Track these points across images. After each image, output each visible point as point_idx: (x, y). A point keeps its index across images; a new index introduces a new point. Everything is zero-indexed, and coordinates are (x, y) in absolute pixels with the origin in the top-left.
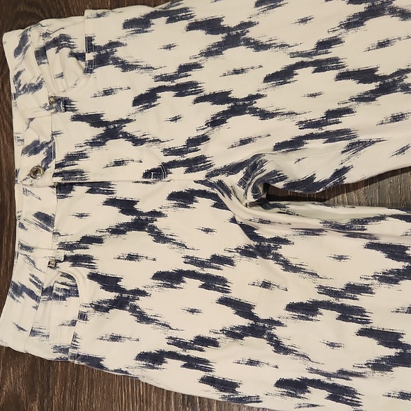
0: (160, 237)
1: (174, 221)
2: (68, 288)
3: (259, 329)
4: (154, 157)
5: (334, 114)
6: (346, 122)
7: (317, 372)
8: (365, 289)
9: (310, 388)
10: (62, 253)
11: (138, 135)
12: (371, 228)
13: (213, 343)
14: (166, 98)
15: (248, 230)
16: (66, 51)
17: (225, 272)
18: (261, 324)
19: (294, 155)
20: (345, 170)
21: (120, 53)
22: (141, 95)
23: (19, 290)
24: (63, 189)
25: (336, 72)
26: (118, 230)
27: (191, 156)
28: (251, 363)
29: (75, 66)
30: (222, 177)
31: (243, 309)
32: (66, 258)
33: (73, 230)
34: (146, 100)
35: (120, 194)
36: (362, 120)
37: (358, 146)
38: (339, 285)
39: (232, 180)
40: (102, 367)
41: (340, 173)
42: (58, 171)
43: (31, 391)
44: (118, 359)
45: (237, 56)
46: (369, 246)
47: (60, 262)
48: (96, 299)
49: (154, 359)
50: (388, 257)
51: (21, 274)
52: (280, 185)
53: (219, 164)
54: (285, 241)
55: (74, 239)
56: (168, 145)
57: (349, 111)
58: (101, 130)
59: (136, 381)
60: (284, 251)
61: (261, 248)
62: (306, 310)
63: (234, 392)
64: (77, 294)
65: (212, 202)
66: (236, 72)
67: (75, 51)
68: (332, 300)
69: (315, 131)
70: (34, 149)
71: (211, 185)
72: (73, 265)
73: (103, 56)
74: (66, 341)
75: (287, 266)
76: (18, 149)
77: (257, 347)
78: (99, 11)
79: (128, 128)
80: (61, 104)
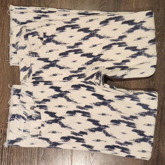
13: (86, 133)
49: (66, 139)
65: (86, 88)
68: (125, 120)
73: (50, 39)
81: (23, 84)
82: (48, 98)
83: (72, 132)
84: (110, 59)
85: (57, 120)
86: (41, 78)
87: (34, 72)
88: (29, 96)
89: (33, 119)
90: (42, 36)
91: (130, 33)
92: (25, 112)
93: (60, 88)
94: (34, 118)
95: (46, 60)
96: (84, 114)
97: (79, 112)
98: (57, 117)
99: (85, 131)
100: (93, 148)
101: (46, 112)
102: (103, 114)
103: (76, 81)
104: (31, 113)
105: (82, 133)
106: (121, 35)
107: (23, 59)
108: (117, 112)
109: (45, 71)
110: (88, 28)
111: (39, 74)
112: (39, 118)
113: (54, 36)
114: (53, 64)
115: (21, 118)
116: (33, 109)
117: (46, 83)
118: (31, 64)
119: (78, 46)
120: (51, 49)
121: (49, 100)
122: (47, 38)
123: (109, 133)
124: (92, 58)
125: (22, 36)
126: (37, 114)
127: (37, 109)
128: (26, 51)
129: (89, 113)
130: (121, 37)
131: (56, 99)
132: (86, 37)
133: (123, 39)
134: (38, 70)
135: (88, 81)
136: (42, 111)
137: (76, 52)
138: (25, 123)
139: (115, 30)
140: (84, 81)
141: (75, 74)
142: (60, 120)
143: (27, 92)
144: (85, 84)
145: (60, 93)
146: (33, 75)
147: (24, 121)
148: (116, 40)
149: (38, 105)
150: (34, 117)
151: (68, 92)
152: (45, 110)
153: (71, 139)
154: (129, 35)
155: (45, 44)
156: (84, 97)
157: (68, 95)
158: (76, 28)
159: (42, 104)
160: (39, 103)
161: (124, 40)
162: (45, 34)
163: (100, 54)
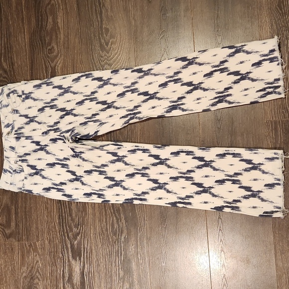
0: (48, 153)
1: (51, 147)
2: (21, 169)
3: (78, 179)
4: (45, 128)
5: (94, 115)
6: (97, 117)
7: (94, 190)
8: (106, 165)
9: (92, 195)
10: (18, 159)
11: (39, 121)
12: (105, 148)
14: (47, 109)
15: (72, 149)
16: (16, 95)
17: (67, 162)
18: (78, 177)
19: (85, 127)
20: (98, 131)
21: (32, 95)
22: (40, 108)
23: (6, 171)
24: (18, 138)
25: (96, 102)
26: (35, 151)
27: (55, 127)
28: (76, 189)
29: (19, 100)
30: (64, 134)
31: (73, 173)
33: (22, 152)
34: (41, 110)
35: (35, 140)
36: (102, 116)
37: (102, 124)
38: (99, 165)
39: (67, 135)
40: (32, 193)
41: (96, 132)
42: (16, 133)
43: (12, 203)
44: (37, 190)
45: (68, 96)
46: (108, 153)
47: (18, 161)
48: (29, 173)
49: (47, 189)
50: (113, 156)
51: (6, 166)
52: (78, 137)
53: (63, 130)
54: (83, 153)
55: (22, 154)
56: (48, 124)
57: (98, 114)
58: (28, 120)
59: (43, 197)
60: (83, 155)
61: (76, 155)
62: (89, 172)
63: (71, 198)
65: (63, 141)
66: (68, 101)
68: (97, 169)
69: (89, 120)
70: (8, 126)
71: (61, 136)
72: (22, 162)
73: (28, 96)
74: (21, 186)
75: (84, 160)
76: (3, 126)
77: (77, 184)
78: (26, 82)
79: (36, 119)
80: (16, 111)
81: (6, 140)
82: (29, 152)
83: (53, 183)
84: (81, 114)
85: (38, 172)
86: (23, 133)
87: (16, 128)
88: (12, 151)
90: (20, 93)
92: (10, 166)
93: (40, 142)
94: (19, 172)
95: (26, 116)
96: (64, 166)
97: (58, 164)
98: (37, 170)
99: (65, 182)
101: (28, 166)
102: (79, 166)
103: (53, 135)
104: (15, 167)
105: (62, 184)
106: (93, 90)
107: (6, 116)
108: (89, 162)
109: (27, 127)
110: (62, 86)
111: (21, 130)
112: (22, 171)
113: (32, 93)
114: (32, 120)
116: (16, 163)
117: (27, 138)
118: (14, 121)
119: (54, 102)
120: (29, 106)
121: (29, 154)
122: (25, 95)
123: (85, 182)
124: (64, 113)
125: (5, 95)
126: (21, 167)
127: (20, 163)
128: (9, 109)
129: (67, 165)
130: (93, 93)
131: (36, 153)
132: (61, 93)
134: (20, 126)
135: (62, 135)
136: (24, 165)
137: (52, 107)
139: (86, 86)
140: (59, 134)
141: (51, 128)
142: (40, 172)
143: (11, 147)
145: (40, 147)
146: (16, 131)
147: (11, 175)
148: (89, 96)
149: (20, 159)
150: (18, 170)
151: (47, 146)
152: (27, 164)
153: (51, 189)
154: (100, 90)
155: (24, 101)
156: (62, 150)
157: (47, 148)
158: (50, 85)
159: (23, 159)
160: (21, 157)
161: (96, 95)
162: (23, 91)
163: (73, 108)
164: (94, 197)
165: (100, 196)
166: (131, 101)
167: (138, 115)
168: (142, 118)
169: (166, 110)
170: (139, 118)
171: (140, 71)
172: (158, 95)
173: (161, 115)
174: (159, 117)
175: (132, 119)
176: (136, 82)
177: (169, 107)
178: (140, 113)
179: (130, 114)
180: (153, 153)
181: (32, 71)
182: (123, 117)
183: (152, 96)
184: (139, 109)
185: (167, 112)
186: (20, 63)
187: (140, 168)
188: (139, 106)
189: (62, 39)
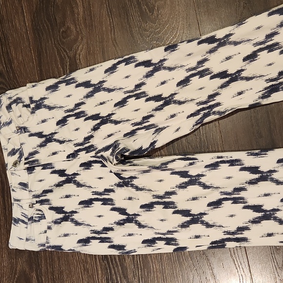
0: (79, 185)
2: (40, 216)
3: (131, 219)
5: (146, 118)
6: (152, 121)
7: (159, 234)
8: (173, 193)
9: (157, 242)
10: (35, 200)
11: (61, 139)
12: (170, 166)
13: (111, 229)
14: (71, 120)
15: (118, 175)
16: (21, 105)
17: (111, 196)
18: (131, 217)
19: (133, 138)
20: (155, 142)
21: (46, 102)
22: (60, 120)
23: (17, 221)
24: (30, 170)
25: (145, 98)
26: (59, 185)
27: (87, 145)
28: (130, 235)
29: (26, 112)
30: (102, 153)
31: (122, 211)
32: (37, 202)
33: (38, 188)
34: (62, 122)
35: (57, 168)
37: (159, 130)
38: (162, 193)
39: (107, 154)
40: (62, 250)
41: (153, 144)
42: (26, 161)
43: (31, 268)
46: (172, 173)
47: (34, 204)
48: (54, 219)
49: (85, 241)
50: (181, 177)
51: (16, 213)
54: (135, 178)
55: (39, 192)
56: (75, 142)
57: (152, 116)
58: (44, 139)
59: (79, 253)
60: (135, 182)
61: (125, 183)
62: (148, 207)
63: (124, 249)
64: (45, 218)
65: (100, 165)
66: (101, 104)
67: (25, 104)
68: (160, 200)
69: (139, 126)
70: (13, 153)
71: (98, 157)
72: (41, 205)
73: (39, 105)
74: (43, 241)
75: (137, 189)
76: (5, 154)
77: (131, 227)
78: (34, 84)
79: (56, 137)
80: (23, 129)
81: (12, 174)
82: (50, 188)
83: (92, 230)
84: (125, 119)
85: (67, 216)
86: (37, 160)
87: (26, 155)
88: (23, 189)
89: (35, 221)
90: (27, 102)
91: (149, 79)
92: (23, 213)
93: (65, 171)
94: (37, 219)
95: (40, 135)
96: (106, 202)
97: (97, 200)
98: (66, 213)
99: (111, 226)
100: (125, 248)
101: (51, 208)
102: (130, 199)
103: (84, 157)
104: (31, 213)
105: (107, 229)
106: (138, 82)
107: (10, 139)
108: (146, 191)
109: (42, 150)
110: (90, 81)
111: (34, 156)
112: (43, 217)
113: (45, 98)
114: (49, 139)
115: (20, 222)
116: (32, 207)
117: (45, 167)
118: (22, 144)
119: (80, 107)
120: (43, 119)
121: (51, 191)
122: (35, 104)
123: (143, 223)
124: (98, 121)
125: (4, 107)
126: (40, 213)
127: (38, 206)
128: (13, 127)
129: (111, 200)
130: (138, 86)
131: (61, 187)
132: (89, 93)
133: (141, 88)
134: (32, 150)
135: (99, 155)
136: (45, 208)
137: (78, 116)
138: (27, 228)
139: (127, 77)
140: (94, 155)
141: (81, 147)
142: (72, 216)
143: (20, 184)
144: (97, 159)
145: (66, 177)
146: (26, 159)
147: (25, 225)
148: (132, 91)
149: (38, 199)
150: (36, 217)
151: (77, 174)
152: (49, 206)
153: (91, 241)
154: (149, 81)
155: (34, 113)
156: (100, 178)
157: (78, 178)
158: (72, 83)
159: (42, 199)
160: (38, 196)
161: (143, 89)
162: (31, 98)
163: (111, 113)
164: (161, 244)
165: (169, 241)
166: (201, 89)
167: (216, 109)
168: (224, 112)
169: (260, 94)
170: (219, 113)
171: (211, 40)
172: (244, 74)
173: (253, 103)
174: (252, 107)
175: (206, 115)
176: (205, 60)
177: (266, 89)
178: (218, 104)
179: (203, 109)
180: (247, 165)
181: (40, 67)
182: (192, 115)
183: (235, 77)
184: (218, 99)
185: (264, 97)
186: (21, 58)
187: (230, 190)
188: (217, 94)
189: (81, 14)
